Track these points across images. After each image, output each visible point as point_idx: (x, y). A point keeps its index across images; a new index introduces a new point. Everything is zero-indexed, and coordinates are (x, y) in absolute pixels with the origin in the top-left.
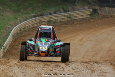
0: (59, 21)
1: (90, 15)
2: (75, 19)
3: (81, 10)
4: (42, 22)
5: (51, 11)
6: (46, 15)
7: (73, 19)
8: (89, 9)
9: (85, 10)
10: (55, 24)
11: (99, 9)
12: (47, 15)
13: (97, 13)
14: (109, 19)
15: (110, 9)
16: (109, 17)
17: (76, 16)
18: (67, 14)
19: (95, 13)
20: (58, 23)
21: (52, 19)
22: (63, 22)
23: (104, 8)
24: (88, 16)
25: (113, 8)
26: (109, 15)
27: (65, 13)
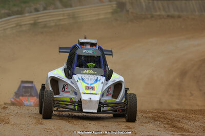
2: (83, 22)
3: (95, 4)
5: (38, 6)
6: (28, 13)
7: (79, 21)
8: (110, 1)
10: (46, 29)
11: (129, 2)
12: (31, 12)
13: (125, 10)
14: (148, 21)
15: (149, 3)
16: (148, 18)
17: (86, 16)
18: (69, 11)
19: (122, 11)
21: (39, 21)
22: (60, 26)
24: (109, 16)
26: (147, 13)
27: (65, 9)
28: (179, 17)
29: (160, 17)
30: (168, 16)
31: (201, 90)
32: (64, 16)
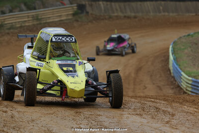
0: (19, 25)
1: (74, 15)
2: (46, 23)
3: (57, 6)
5: (4, 9)
7: (42, 22)
8: (71, 4)
9: (64, 6)
10: (12, 31)
11: (89, 4)
13: (85, 12)
14: (107, 21)
15: (107, 5)
16: (106, 19)
17: (49, 17)
18: (33, 13)
19: (82, 12)
20: (17, 28)
21: (6, 23)
22: (25, 28)
23: (97, 3)
24: (70, 17)
25: (113, 4)
26: (105, 14)
27: (29, 12)
28: (135, 17)
29: (118, 18)
30: (125, 17)
31: (154, 84)
32: (28, 18)
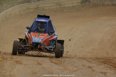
0: (48, 8)
1: (81, 3)
2: (64, 7)
4: (29, 9)
6: (33, 2)
7: (62, 7)
10: (43, 11)
12: (35, 1)
13: (88, 1)
19: (86, 1)
24: (79, 4)
26: (100, 3)
29: (108, 5)
30: (112, 5)
32: (54, 4)
